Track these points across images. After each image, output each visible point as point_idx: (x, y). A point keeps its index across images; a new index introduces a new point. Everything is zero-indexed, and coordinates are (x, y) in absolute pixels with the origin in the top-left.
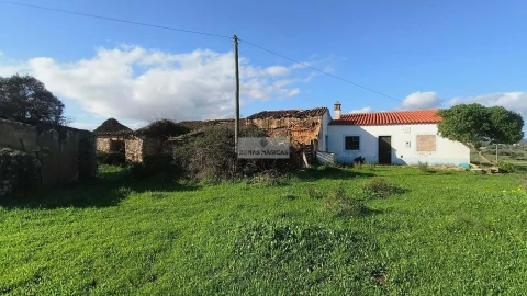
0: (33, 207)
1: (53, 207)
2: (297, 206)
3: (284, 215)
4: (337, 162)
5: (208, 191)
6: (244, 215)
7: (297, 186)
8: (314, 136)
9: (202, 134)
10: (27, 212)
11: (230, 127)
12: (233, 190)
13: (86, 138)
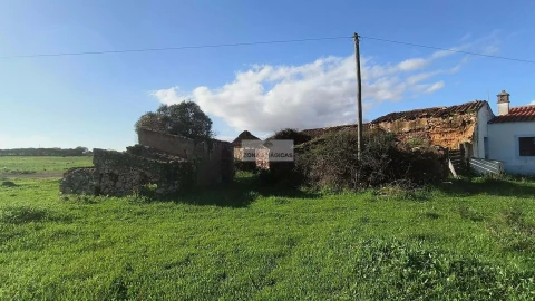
0: (191, 203)
1: (202, 204)
2: (440, 227)
3: (421, 237)
4: (505, 173)
5: (329, 201)
6: (368, 229)
7: (440, 202)
8: (464, 138)
9: (322, 142)
10: (187, 207)
11: (352, 133)
12: (357, 202)
13: (226, 148)
